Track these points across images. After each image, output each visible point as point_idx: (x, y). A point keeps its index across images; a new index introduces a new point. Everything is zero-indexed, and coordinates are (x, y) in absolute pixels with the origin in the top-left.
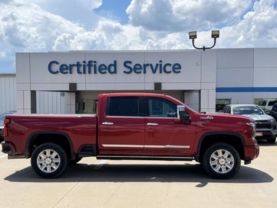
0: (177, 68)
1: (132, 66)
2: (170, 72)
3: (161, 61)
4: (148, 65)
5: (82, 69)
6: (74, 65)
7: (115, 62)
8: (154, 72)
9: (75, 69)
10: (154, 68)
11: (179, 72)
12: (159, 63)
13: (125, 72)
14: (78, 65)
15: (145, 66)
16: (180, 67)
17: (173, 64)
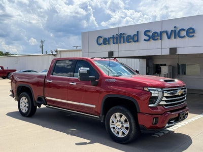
0: (191, 32)
1: (150, 34)
2: (184, 37)
3: (175, 27)
4: (164, 32)
5: (115, 41)
6: (111, 38)
7: (138, 32)
8: (169, 38)
9: (111, 41)
10: (169, 34)
11: (193, 36)
12: (174, 29)
13: (145, 40)
14: (113, 37)
15: (161, 33)
16: (194, 32)
17: (186, 29)
